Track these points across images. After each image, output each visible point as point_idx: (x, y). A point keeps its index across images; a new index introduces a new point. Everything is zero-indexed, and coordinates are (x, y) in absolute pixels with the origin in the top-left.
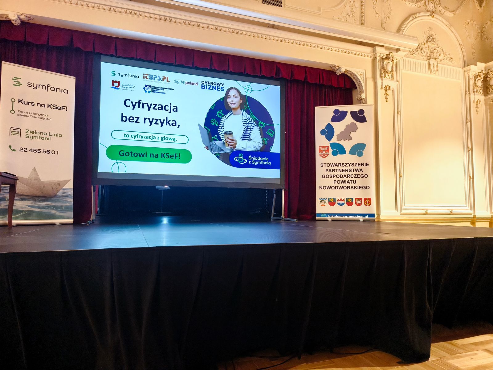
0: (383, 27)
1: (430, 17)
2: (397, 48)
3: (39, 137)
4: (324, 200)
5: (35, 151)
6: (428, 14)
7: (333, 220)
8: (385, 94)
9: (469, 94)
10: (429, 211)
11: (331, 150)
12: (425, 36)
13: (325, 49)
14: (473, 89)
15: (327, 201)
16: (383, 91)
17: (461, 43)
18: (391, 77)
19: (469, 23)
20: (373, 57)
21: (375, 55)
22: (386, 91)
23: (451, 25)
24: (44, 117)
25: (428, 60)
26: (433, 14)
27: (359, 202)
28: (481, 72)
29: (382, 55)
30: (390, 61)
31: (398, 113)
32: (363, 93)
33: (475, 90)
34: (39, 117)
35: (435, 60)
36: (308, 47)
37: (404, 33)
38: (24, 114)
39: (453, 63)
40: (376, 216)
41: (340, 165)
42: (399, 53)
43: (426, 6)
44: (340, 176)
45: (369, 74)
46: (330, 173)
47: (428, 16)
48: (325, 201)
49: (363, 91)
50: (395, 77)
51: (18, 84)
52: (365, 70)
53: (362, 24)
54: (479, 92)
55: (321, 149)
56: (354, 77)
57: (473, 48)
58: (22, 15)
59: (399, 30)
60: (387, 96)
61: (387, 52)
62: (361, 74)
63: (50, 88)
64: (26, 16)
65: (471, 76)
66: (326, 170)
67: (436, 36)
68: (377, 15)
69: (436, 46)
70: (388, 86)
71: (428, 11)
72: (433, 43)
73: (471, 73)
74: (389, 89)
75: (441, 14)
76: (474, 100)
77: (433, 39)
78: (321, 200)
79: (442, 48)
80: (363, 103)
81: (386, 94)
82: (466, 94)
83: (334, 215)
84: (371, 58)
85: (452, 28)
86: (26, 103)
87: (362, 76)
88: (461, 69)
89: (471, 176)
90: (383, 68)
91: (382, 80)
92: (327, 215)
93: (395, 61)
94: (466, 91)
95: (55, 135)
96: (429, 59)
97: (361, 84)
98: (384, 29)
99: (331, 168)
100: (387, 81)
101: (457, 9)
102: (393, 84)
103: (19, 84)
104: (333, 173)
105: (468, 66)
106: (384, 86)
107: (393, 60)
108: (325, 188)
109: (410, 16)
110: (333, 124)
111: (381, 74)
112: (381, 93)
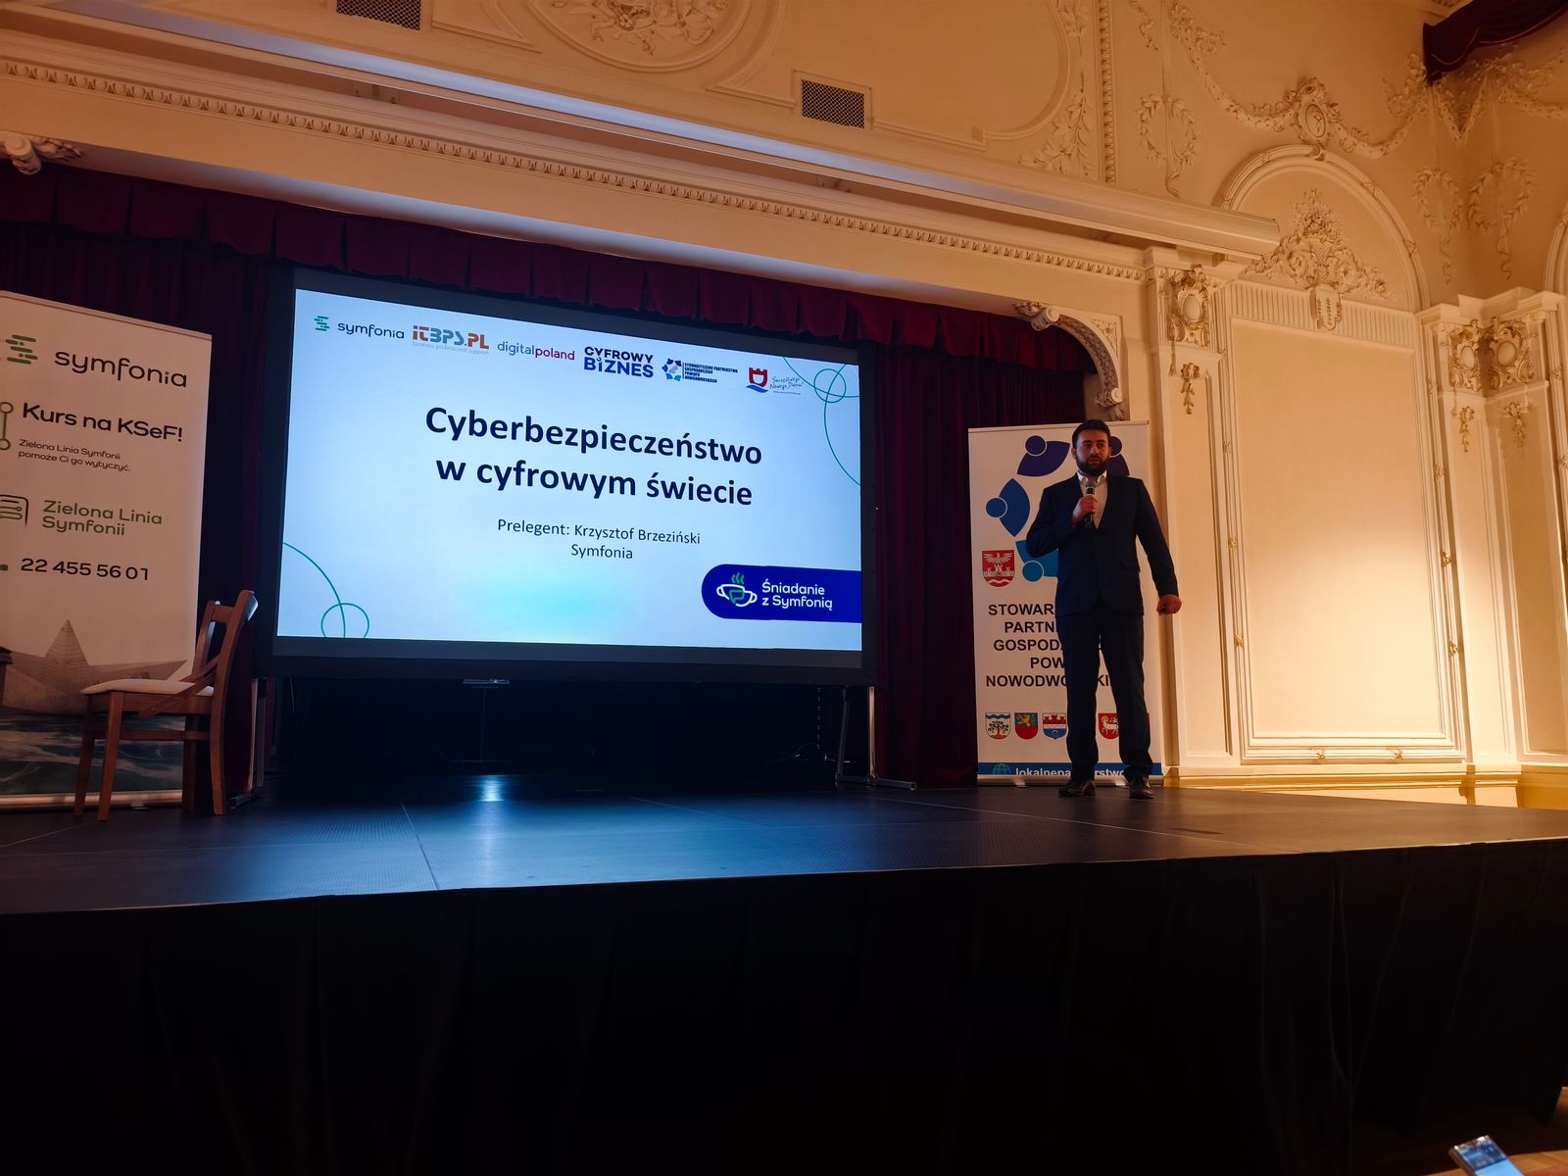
0: (1172, 192)
1: (1312, 161)
2: (1216, 253)
3: (88, 525)
4: (1002, 720)
5: (73, 570)
6: (1307, 150)
7: (1031, 784)
8: (1182, 392)
9: (1439, 389)
10: (1328, 753)
11: (1019, 564)
12: (1299, 216)
13: (996, 253)
14: (1451, 376)
15: (1011, 723)
16: (1179, 381)
17: (1409, 238)
18: (1198, 339)
19: (1428, 177)
20: (1143, 278)
21: (1149, 271)
22: (1187, 380)
23: (1374, 183)
24: (105, 460)
25: (1311, 289)
26: (1322, 151)
28: (1471, 326)
29: (1171, 273)
30: (1195, 292)
31: (1224, 448)
32: (1116, 386)
33: (1457, 379)
34: (91, 460)
35: (1331, 289)
36: (947, 247)
37: (1234, 208)
38: (40, 452)
39: (1386, 298)
40: (1165, 769)
42: (1223, 266)
43: (1300, 127)
44: (1049, 644)
45: (1134, 330)
46: (1018, 636)
47: (1308, 156)
48: (1006, 722)
49: (1116, 381)
50: (1212, 337)
51: (24, 358)
52: (1121, 317)
53: (1108, 179)
54: (1469, 385)
55: (989, 557)
56: (1087, 339)
57: (1444, 254)
58: (46, 142)
59: (1219, 198)
60: (1190, 395)
61: (1187, 265)
62: (1108, 330)
63: (129, 368)
64: (60, 148)
65: (1442, 337)
66: (1007, 626)
67: (1332, 217)
68: (1153, 153)
69: (1335, 247)
70: (1192, 367)
71: (1306, 142)
72: (1324, 237)
73: (1441, 326)
74: (1196, 375)
75: (1346, 153)
76: (1455, 408)
77: (1323, 225)
78: (990, 721)
79: (1350, 250)
80: (1118, 419)
81: (1187, 390)
82: (1428, 391)
83: (1034, 766)
84: (1138, 282)
85: (1379, 193)
86: (47, 416)
87: (1111, 336)
88: (1410, 315)
89: (1455, 642)
90: (1176, 313)
91: (1173, 346)
92: (1012, 767)
93: (1210, 290)
94: (1428, 382)
95: (141, 518)
96: (1314, 285)
97: (1110, 361)
98: (1176, 196)
99: (1022, 619)
100: (1188, 352)
101: (1392, 136)
102: (1207, 361)
103: (27, 358)
104: (1027, 636)
105: (1431, 305)
106: (1179, 367)
107: (1204, 289)
108: (1002, 681)
110: (1025, 481)
111: (1169, 329)
112: (1170, 386)
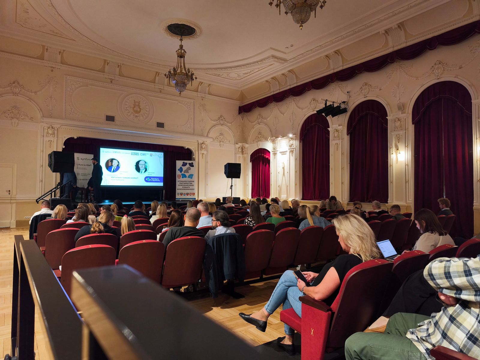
0: (202, 131)
1: (221, 126)
6: (221, 125)
7: (181, 200)
11: (181, 176)
12: (219, 133)
13: (180, 141)
14: (238, 152)
16: (202, 155)
18: (204, 150)
19: (237, 127)
23: (230, 129)
24: (85, 169)
26: (223, 125)
27: (191, 194)
28: (240, 147)
29: (201, 143)
30: (204, 145)
31: (207, 163)
35: (223, 142)
39: (230, 143)
41: (184, 181)
42: (207, 142)
43: (220, 122)
44: (185, 185)
45: (196, 149)
46: (181, 184)
48: (179, 194)
49: (194, 156)
50: (206, 150)
51: (79, 159)
52: (195, 147)
53: (194, 131)
54: (240, 153)
56: (191, 150)
57: (239, 137)
59: (208, 132)
60: (203, 157)
61: (203, 142)
63: (87, 159)
66: (180, 183)
67: (224, 133)
68: (200, 127)
69: (223, 137)
71: (220, 124)
73: (237, 147)
74: (204, 154)
75: (226, 125)
76: (238, 156)
77: (222, 134)
78: (177, 193)
79: (226, 137)
83: (182, 199)
84: (197, 143)
87: (194, 150)
88: (233, 145)
90: (201, 147)
91: (201, 151)
92: (180, 199)
93: (206, 144)
94: (235, 153)
96: (220, 142)
97: (193, 153)
99: (181, 182)
100: (203, 152)
101: (233, 122)
102: (205, 152)
104: (182, 184)
105: (236, 144)
108: (179, 189)
109: (213, 126)
110: (182, 167)
111: (201, 149)
112: (200, 155)
